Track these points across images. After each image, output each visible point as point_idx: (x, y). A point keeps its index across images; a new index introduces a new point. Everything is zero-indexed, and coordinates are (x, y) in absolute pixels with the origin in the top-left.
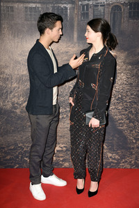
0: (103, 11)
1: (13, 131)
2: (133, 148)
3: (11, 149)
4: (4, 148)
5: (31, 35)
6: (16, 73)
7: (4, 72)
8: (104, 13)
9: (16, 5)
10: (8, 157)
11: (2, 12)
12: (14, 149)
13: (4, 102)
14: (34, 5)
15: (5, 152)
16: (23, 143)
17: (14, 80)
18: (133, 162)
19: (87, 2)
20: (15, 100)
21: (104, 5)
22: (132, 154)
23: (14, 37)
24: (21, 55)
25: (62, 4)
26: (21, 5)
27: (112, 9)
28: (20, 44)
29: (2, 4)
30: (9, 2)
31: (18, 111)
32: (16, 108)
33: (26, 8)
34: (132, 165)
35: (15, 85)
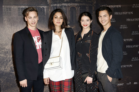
0: (65, 10)
8: (66, 11)
9: (12, 7)
11: (3, 11)
14: (24, 7)
19: (56, 5)
21: (66, 7)
25: (41, 6)
26: (16, 7)
27: (71, 8)
29: (3, 6)
30: (8, 5)
33: (19, 8)
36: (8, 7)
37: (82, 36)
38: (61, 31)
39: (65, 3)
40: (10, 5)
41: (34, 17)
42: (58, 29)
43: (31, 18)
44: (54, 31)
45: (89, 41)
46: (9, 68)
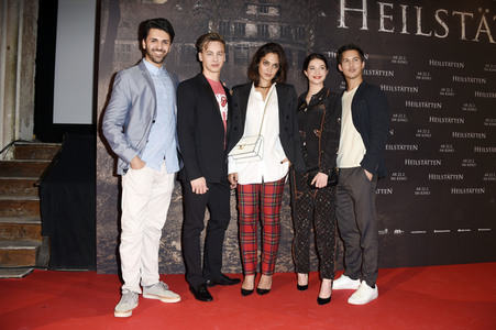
3: (115, 245)
9: (134, 43)
10: (111, 257)
11: (116, 51)
13: (108, 172)
15: (106, 250)
18: (290, 263)
21: (248, 48)
29: (116, 42)
30: (126, 39)
34: (289, 267)
36: (127, 43)
37: (308, 100)
38: (270, 87)
39: (247, 40)
41: (218, 53)
42: (264, 82)
43: (211, 54)
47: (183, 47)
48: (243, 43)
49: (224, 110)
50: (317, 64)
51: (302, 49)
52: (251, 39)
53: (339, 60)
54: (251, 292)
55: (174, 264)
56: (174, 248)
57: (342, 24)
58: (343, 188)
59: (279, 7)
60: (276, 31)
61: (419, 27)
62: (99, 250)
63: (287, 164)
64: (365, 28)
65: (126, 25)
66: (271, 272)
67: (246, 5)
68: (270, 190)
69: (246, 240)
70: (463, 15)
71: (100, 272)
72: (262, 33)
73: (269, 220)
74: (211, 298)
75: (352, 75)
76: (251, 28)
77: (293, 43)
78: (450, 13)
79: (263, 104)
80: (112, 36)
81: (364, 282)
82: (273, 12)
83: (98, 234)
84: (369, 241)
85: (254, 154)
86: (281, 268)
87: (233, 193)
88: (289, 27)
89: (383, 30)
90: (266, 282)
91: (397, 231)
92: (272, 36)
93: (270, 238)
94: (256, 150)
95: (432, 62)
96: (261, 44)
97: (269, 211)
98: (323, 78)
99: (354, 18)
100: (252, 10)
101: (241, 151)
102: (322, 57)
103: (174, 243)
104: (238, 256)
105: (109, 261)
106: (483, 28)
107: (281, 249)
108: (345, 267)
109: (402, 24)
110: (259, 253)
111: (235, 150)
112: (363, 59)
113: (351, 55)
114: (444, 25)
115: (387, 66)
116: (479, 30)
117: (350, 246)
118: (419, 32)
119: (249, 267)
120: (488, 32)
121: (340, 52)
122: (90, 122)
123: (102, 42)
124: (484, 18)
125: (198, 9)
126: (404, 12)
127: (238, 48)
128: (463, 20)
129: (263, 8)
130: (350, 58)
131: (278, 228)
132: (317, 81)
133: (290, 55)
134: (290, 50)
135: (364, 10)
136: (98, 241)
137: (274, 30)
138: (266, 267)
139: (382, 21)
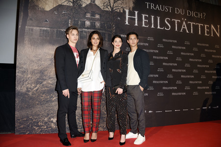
1: (27, 107)
2: (105, 117)
3: (24, 121)
4: (19, 120)
5: (43, 45)
6: (31, 68)
7: (23, 68)
9: (35, 28)
10: (22, 126)
11: (26, 31)
12: (26, 120)
13: (21, 87)
14: (45, 29)
15: (20, 123)
16: (33, 116)
17: (29, 73)
18: (105, 127)
20: (29, 86)
21: (86, 32)
22: (104, 121)
23: (32, 45)
24: (35, 56)
25: (62, 29)
26: (38, 28)
28: (34, 50)
29: (26, 27)
31: (30, 93)
32: (29, 91)
33: (41, 30)
34: (104, 129)
35: (29, 76)
36: (31, 28)
37: (114, 55)
38: (97, 50)
39: (86, 28)
40: (33, 26)
41: (76, 35)
42: (95, 48)
44: (91, 49)
45: (120, 59)
46: (25, 88)
47: (57, 31)
48: (84, 29)
49: (77, 60)
50: (118, 40)
51: (110, 33)
52: (88, 28)
53: (128, 38)
54: (88, 141)
55: (52, 129)
56: (52, 122)
57: (127, 23)
58: (129, 94)
59: (100, 15)
60: (98, 25)
61: (159, 25)
62: (16, 123)
63: (104, 83)
64: (136, 25)
65: (31, 19)
66: (97, 131)
67: (86, 13)
68: (96, 95)
69: (86, 117)
70: (176, 21)
71: (16, 133)
72: (93, 26)
73: (96, 108)
74: (70, 144)
75: (133, 45)
76: (88, 23)
77: (106, 30)
78: (171, 20)
79: (93, 57)
80: (24, 24)
81: (140, 134)
82: (97, 16)
83: (16, 116)
84: (142, 117)
85: (88, 78)
86: (101, 129)
87: (79, 96)
88: (104, 23)
89: (144, 26)
90: (94, 136)
91: (150, 112)
92: (97, 27)
93: (96, 116)
94: (90, 76)
95: (164, 40)
96: (92, 30)
97: (96, 104)
98: (120, 46)
99: (132, 20)
100: (88, 15)
101: (83, 77)
102: (120, 37)
103: (52, 119)
104: (81, 124)
105: (21, 128)
106: (184, 26)
107: (101, 121)
108: (131, 128)
109: (152, 24)
110: (91, 123)
111: (81, 77)
112: (138, 38)
113: (133, 37)
114: (169, 25)
115: (146, 41)
116: (183, 27)
117: (132, 119)
118: (159, 27)
119: (87, 129)
120: (186, 28)
121: (128, 35)
122: (13, 63)
123: (20, 27)
124: (184, 23)
125: (64, 14)
126: (153, 19)
127: (82, 32)
128: (176, 23)
129: (93, 14)
130: (133, 38)
131: (100, 112)
132: (117, 47)
133: (105, 35)
134: (105, 34)
135: (136, 17)
136: (16, 119)
137: (98, 24)
138: (94, 129)
139: (143, 22)
